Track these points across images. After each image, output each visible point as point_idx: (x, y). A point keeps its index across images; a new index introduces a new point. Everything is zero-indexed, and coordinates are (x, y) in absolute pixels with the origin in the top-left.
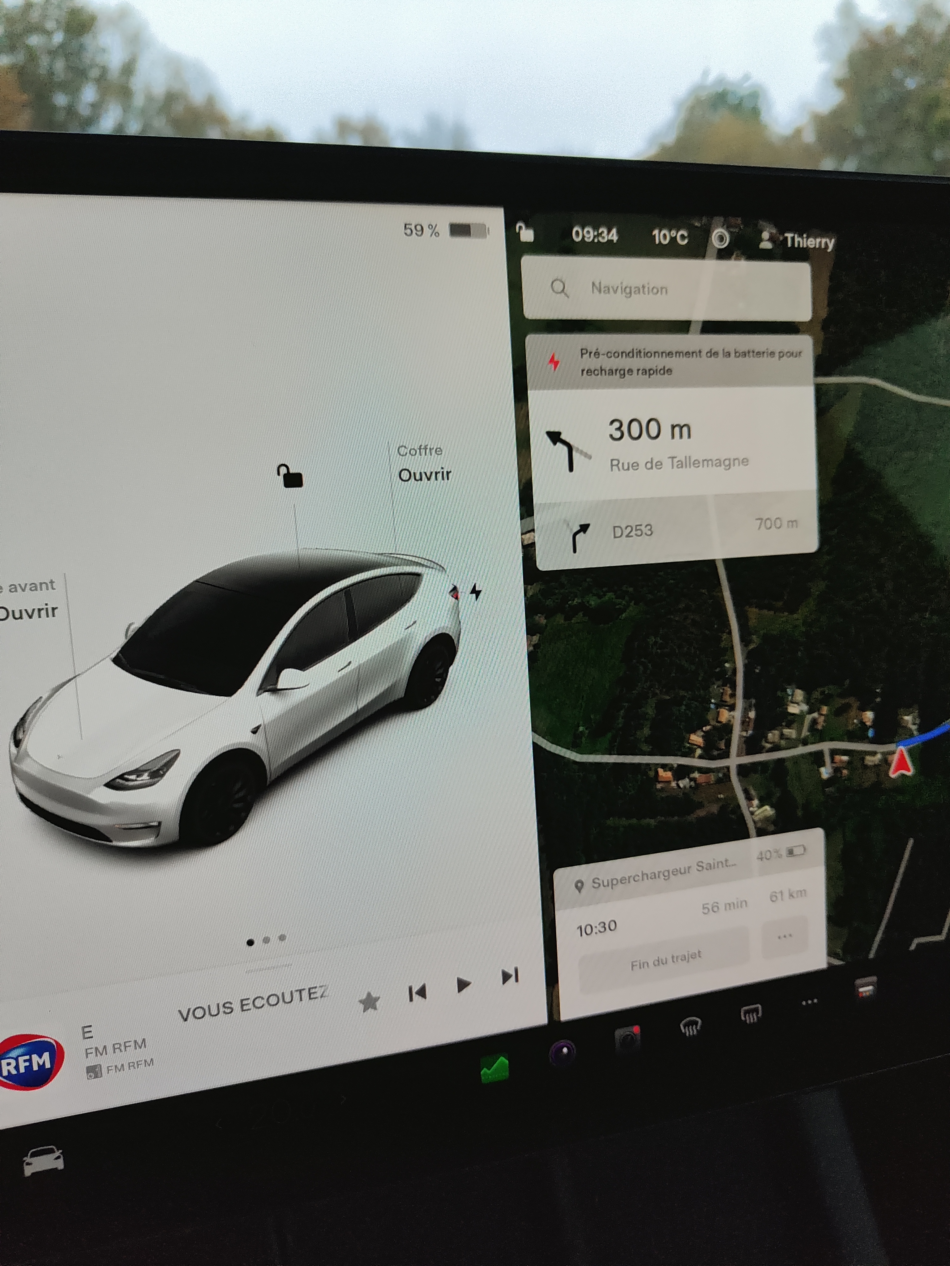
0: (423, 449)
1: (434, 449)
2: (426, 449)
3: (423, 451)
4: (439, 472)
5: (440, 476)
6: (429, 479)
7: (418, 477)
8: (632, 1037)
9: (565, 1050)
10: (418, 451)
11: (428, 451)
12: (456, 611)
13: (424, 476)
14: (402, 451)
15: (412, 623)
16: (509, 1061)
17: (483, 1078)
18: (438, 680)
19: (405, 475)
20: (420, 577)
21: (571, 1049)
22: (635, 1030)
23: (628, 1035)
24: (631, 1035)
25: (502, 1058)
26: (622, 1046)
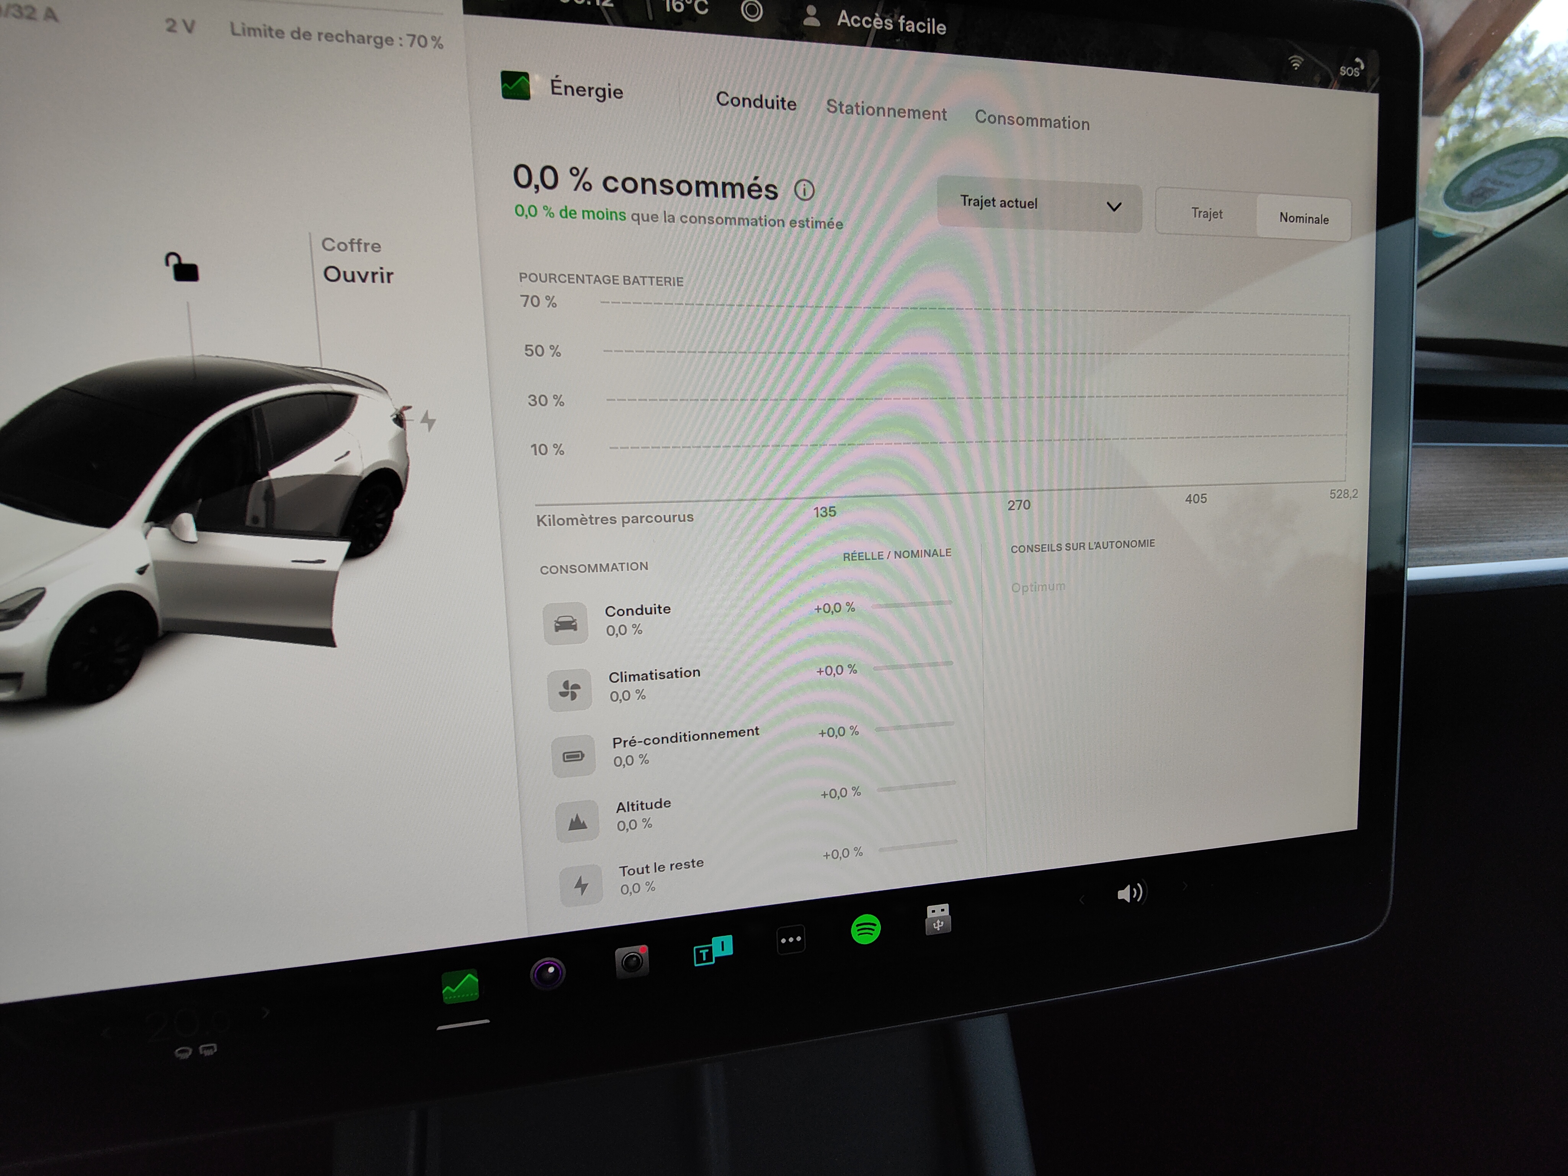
0: (356, 244)
1: (371, 245)
2: (359, 243)
3: (355, 246)
4: (377, 273)
5: (378, 277)
6: (364, 280)
7: (349, 277)
8: (638, 958)
9: (551, 970)
10: (349, 246)
11: (362, 246)
12: (401, 442)
13: (356, 275)
14: (329, 244)
15: (344, 453)
16: (478, 978)
17: (445, 998)
18: (379, 525)
19: (332, 274)
20: (354, 399)
21: (559, 969)
22: (641, 950)
23: (633, 956)
24: (636, 956)
25: (469, 975)
26: (624, 969)
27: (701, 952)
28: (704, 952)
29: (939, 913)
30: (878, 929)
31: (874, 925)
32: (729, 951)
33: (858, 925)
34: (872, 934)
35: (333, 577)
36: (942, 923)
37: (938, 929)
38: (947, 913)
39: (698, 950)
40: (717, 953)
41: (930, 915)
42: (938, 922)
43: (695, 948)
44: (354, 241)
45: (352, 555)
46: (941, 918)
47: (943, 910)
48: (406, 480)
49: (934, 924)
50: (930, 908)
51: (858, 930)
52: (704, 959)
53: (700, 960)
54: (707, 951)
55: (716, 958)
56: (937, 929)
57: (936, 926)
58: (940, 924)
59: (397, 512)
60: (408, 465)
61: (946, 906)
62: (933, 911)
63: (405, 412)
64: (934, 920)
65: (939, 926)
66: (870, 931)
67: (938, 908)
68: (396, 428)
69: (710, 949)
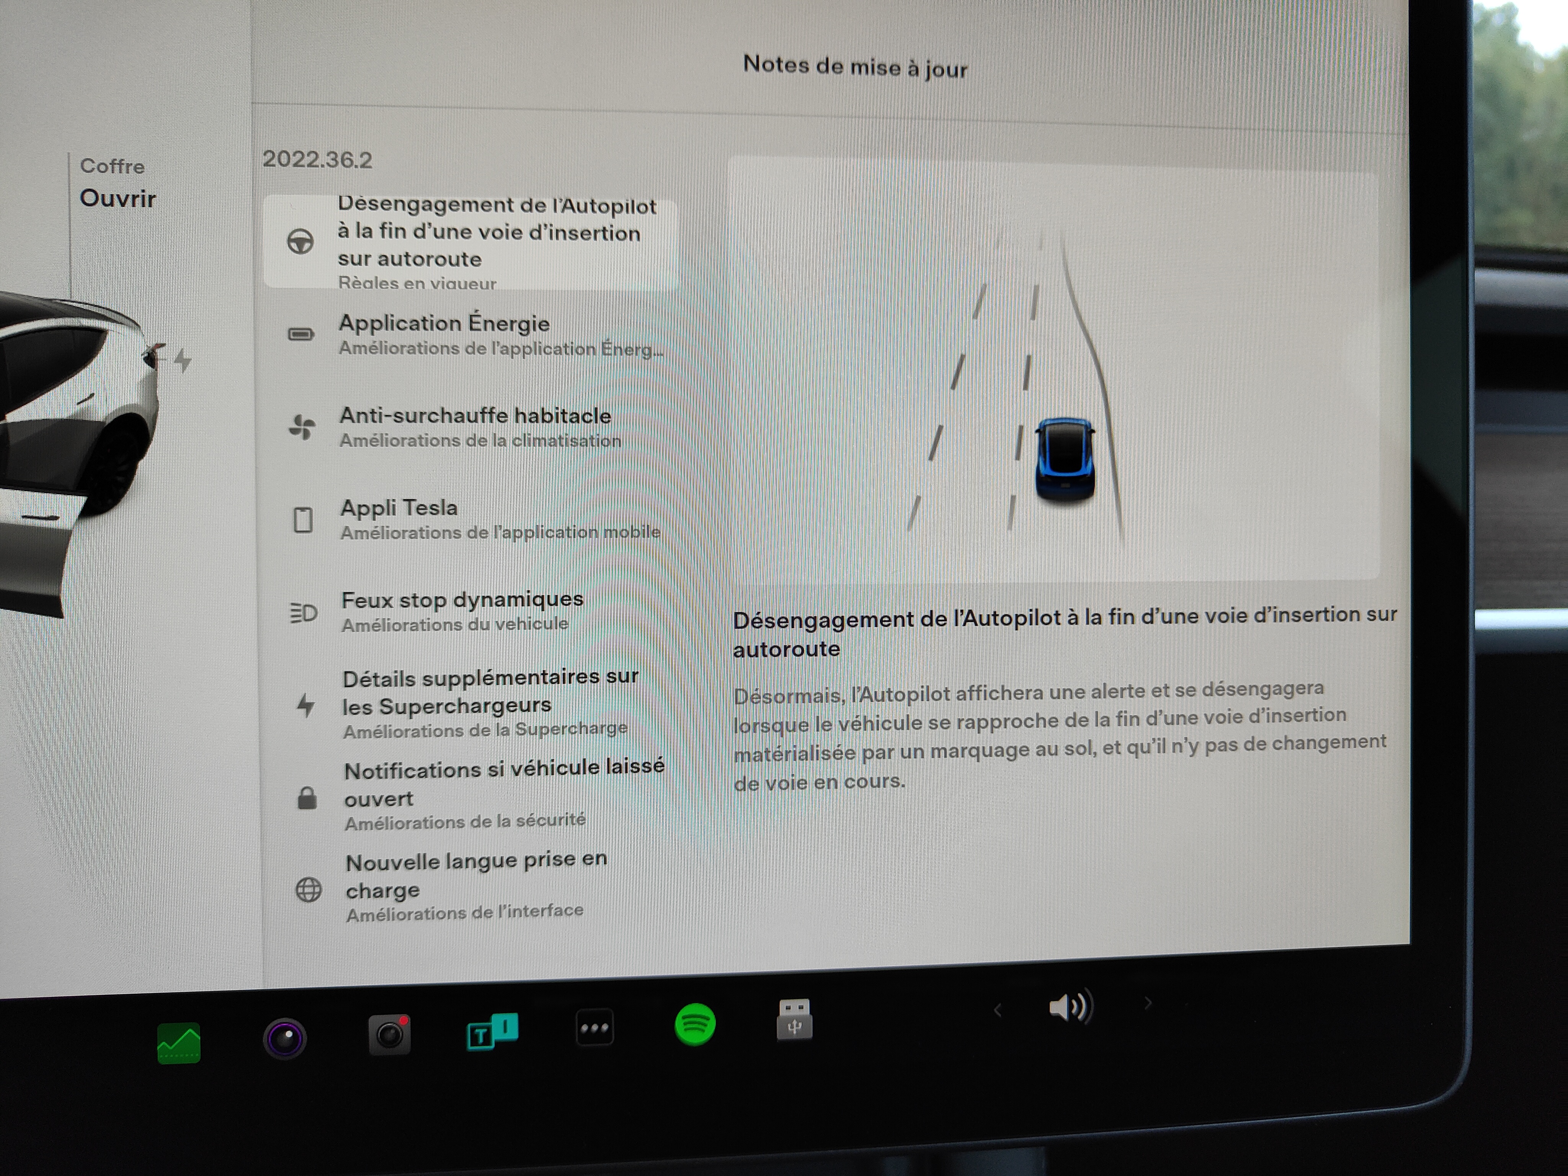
0: (117, 164)
1: (133, 165)
2: (120, 164)
3: (117, 167)
4: (138, 196)
5: (138, 201)
6: (123, 205)
7: (108, 201)
8: (397, 1032)
9: (289, 1034)
10: (110, 167)
11: (124, 167)
12: (151, 385)
13: (116, 199)
14: (88, 166)
15: (88, 395)
16: (201, 1036)
17: (160, 1057)
18: (120, 479)
19: (90, 197)
20: (103, 334)
21: (299, 1033)
22: (402, 1022)
23: (390, 1028)
24: (395, 1028)
25: (190, 1030)
26: (380, 1042)
27: (477, 1031)
28: (481, 1032)
29: (795, 1011)
30: (711, 1026)
31: (708, 1019)
32: (513, 1034)
33: (684, 1018)
34: (703, 1031)
35: (65, 536)
36: (800, 1024)
37: (795, 1032)
38: (807, 1011)
39: (473, 1029)
40: (497, 1035)
41: (783, 1012)
42: (795, 1022)
43: (469, 1025)
44: (116, 162)
45: (87, 512)
46: (799, 1019)
47: (801, 1007)
48: (154, 428)
49: (789, 1025)
50: (783, 1004)
51: (685, 1024)
52: (481, 1040)
53: (475, 1042)
54: (485, 1030)
55: (497, 1043)
56: (793, 1031)
57: (792, 1027)
58: (797, 1026)
59: (141, 464)
60: (157, 410)
61: (806, 1003)
62: (788, 1008)
63: (158, 351)
64: (790, 1020)
65: (795, 1028)
66: (700, 1026)
67: (794, 1004)
68: (147, 368)
69: (489, 1029)
